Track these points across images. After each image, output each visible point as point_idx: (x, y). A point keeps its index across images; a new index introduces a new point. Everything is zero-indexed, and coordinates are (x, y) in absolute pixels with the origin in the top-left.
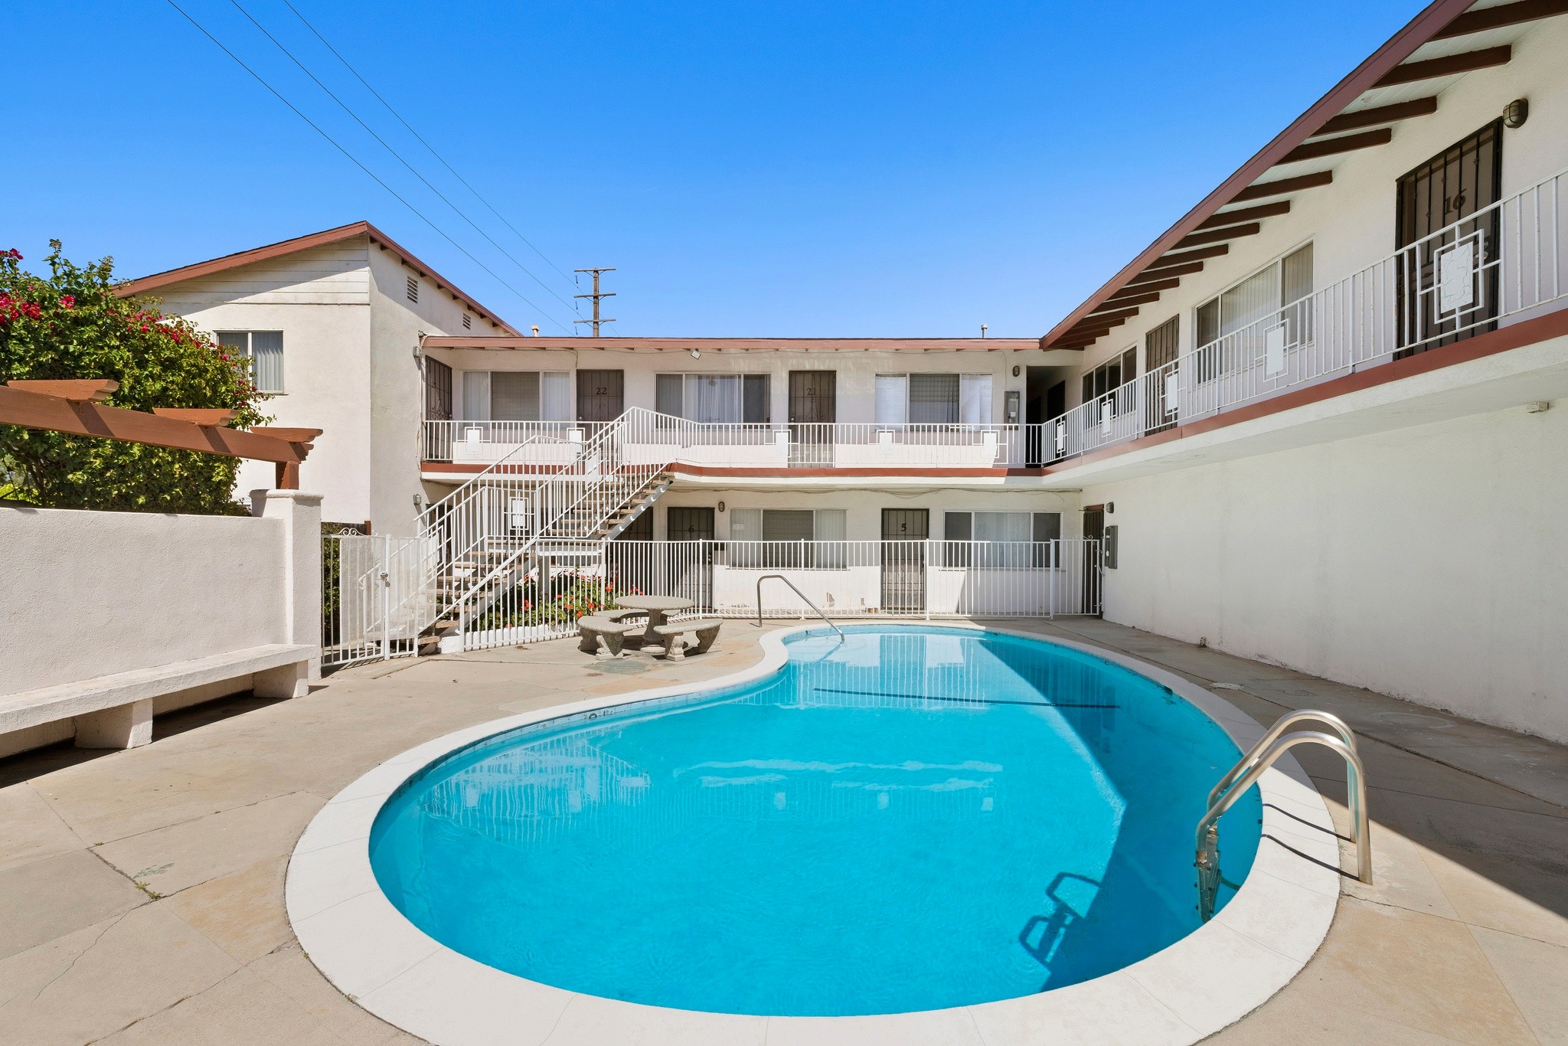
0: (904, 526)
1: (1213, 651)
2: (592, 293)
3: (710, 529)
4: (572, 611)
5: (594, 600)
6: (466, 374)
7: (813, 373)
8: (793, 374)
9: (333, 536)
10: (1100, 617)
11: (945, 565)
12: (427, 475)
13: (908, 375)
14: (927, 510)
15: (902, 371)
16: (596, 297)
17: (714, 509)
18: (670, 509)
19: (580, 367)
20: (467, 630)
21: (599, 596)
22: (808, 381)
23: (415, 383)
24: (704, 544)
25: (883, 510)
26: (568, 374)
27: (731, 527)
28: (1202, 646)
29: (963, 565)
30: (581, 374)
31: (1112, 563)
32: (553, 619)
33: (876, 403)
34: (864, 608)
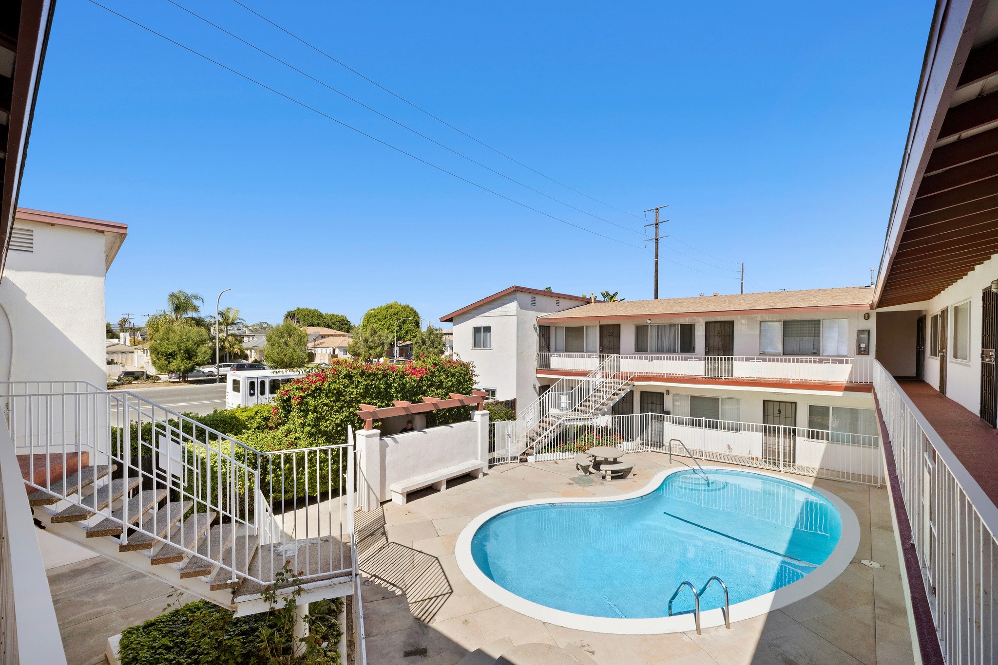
0: (779, 411)
2: (655, 223)
3: (662, 403)
4: (580, 448)
5: (591, 442)
6: (556, 327)
7: (720, 322)
8: (707, 324)
9: (493, 423)
11: (809, 438)
12: (539, 375)
13: (782, 321)
14: (796, 403)
15: (779, 319)
16: (657, 224)
17: (663, 393)
18: (641, 392)
19: (601, 324)
20: (537, 453)
21: (593, 441)
22: (717, 327)
23: (534, 338)
24: (652, 415)
25: (766, 401)
26: (596, 326)
27: (673, 403)
30: (601, 327)
32: (571, 450)
33: (760, 339)
34: (750, 456)
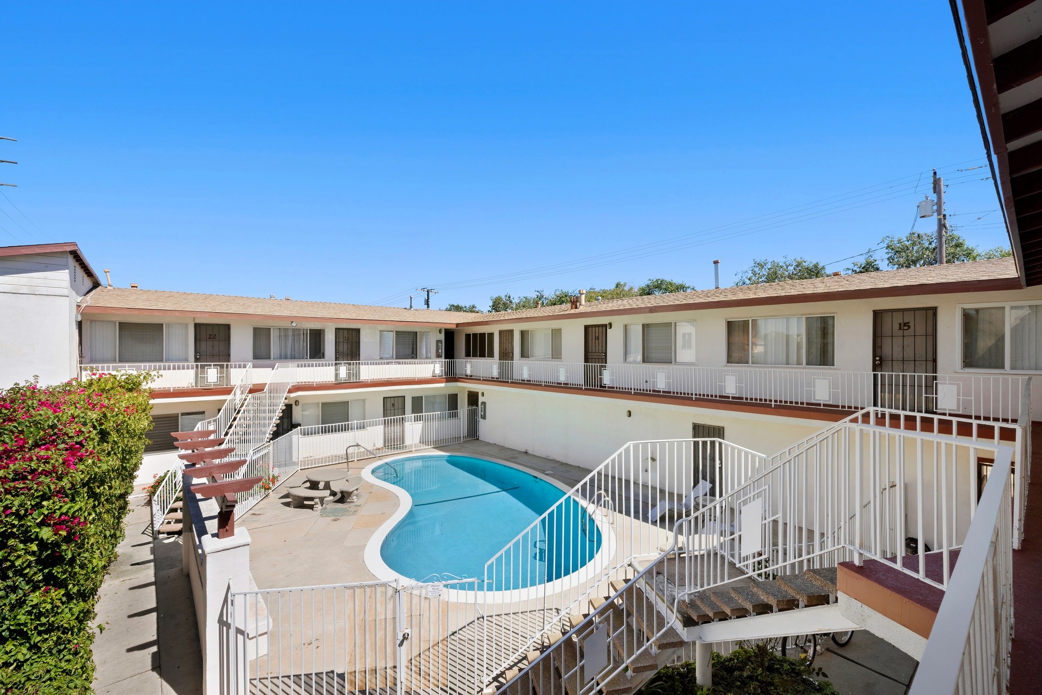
0: (389, 405)
1: (530, 455)
3: (290, 416)
6: (93, 322)
7: (348, 329)
8: (337, 330)
10: (478, 439)
11: (412, 421)
13: (394, 332)
14: (404, 397)
15: (392, 330)
17: (292, 404)
19: (197, 321)
22: (345, 333)
25: (384, 398)
26: (188, 324)
27: (302, 413)
28: (526, 453)
29: (420, 420)
30: (198, 326)
31: (484, 417)
33: (380, 346)
34: (375, 448)
